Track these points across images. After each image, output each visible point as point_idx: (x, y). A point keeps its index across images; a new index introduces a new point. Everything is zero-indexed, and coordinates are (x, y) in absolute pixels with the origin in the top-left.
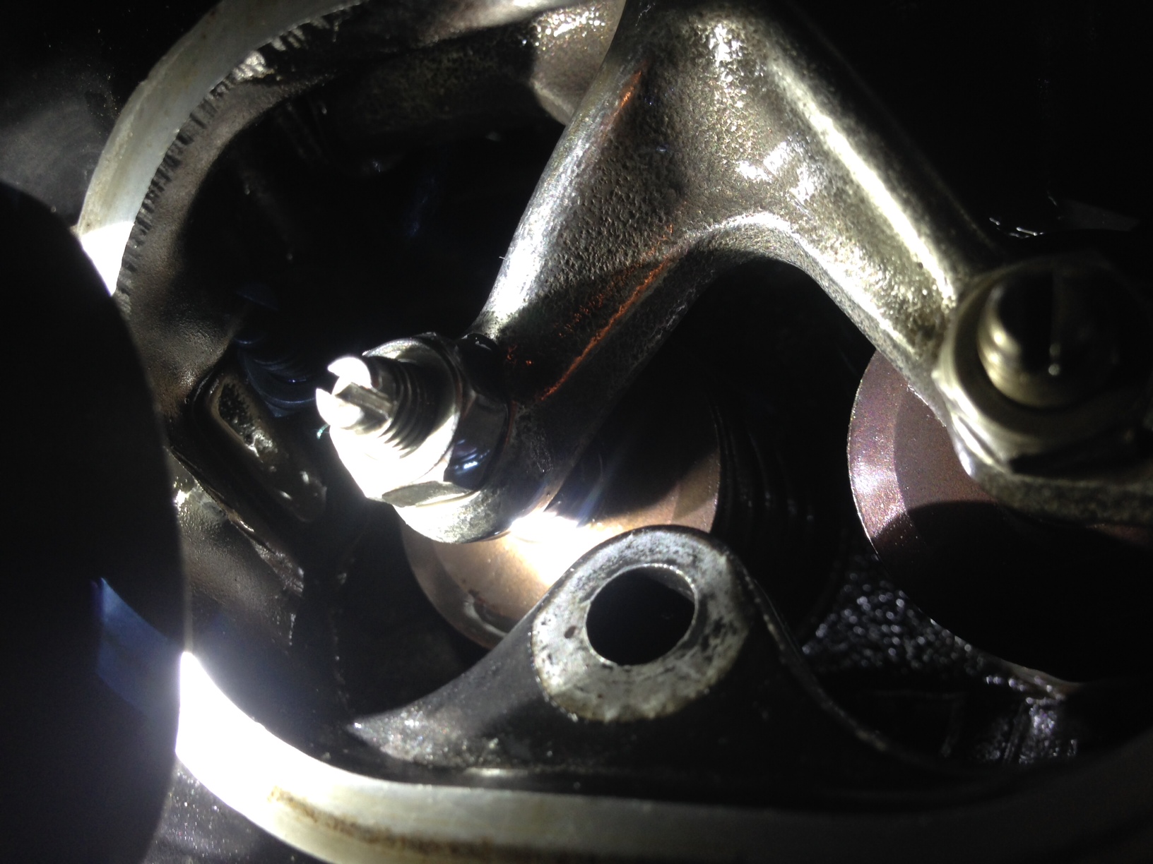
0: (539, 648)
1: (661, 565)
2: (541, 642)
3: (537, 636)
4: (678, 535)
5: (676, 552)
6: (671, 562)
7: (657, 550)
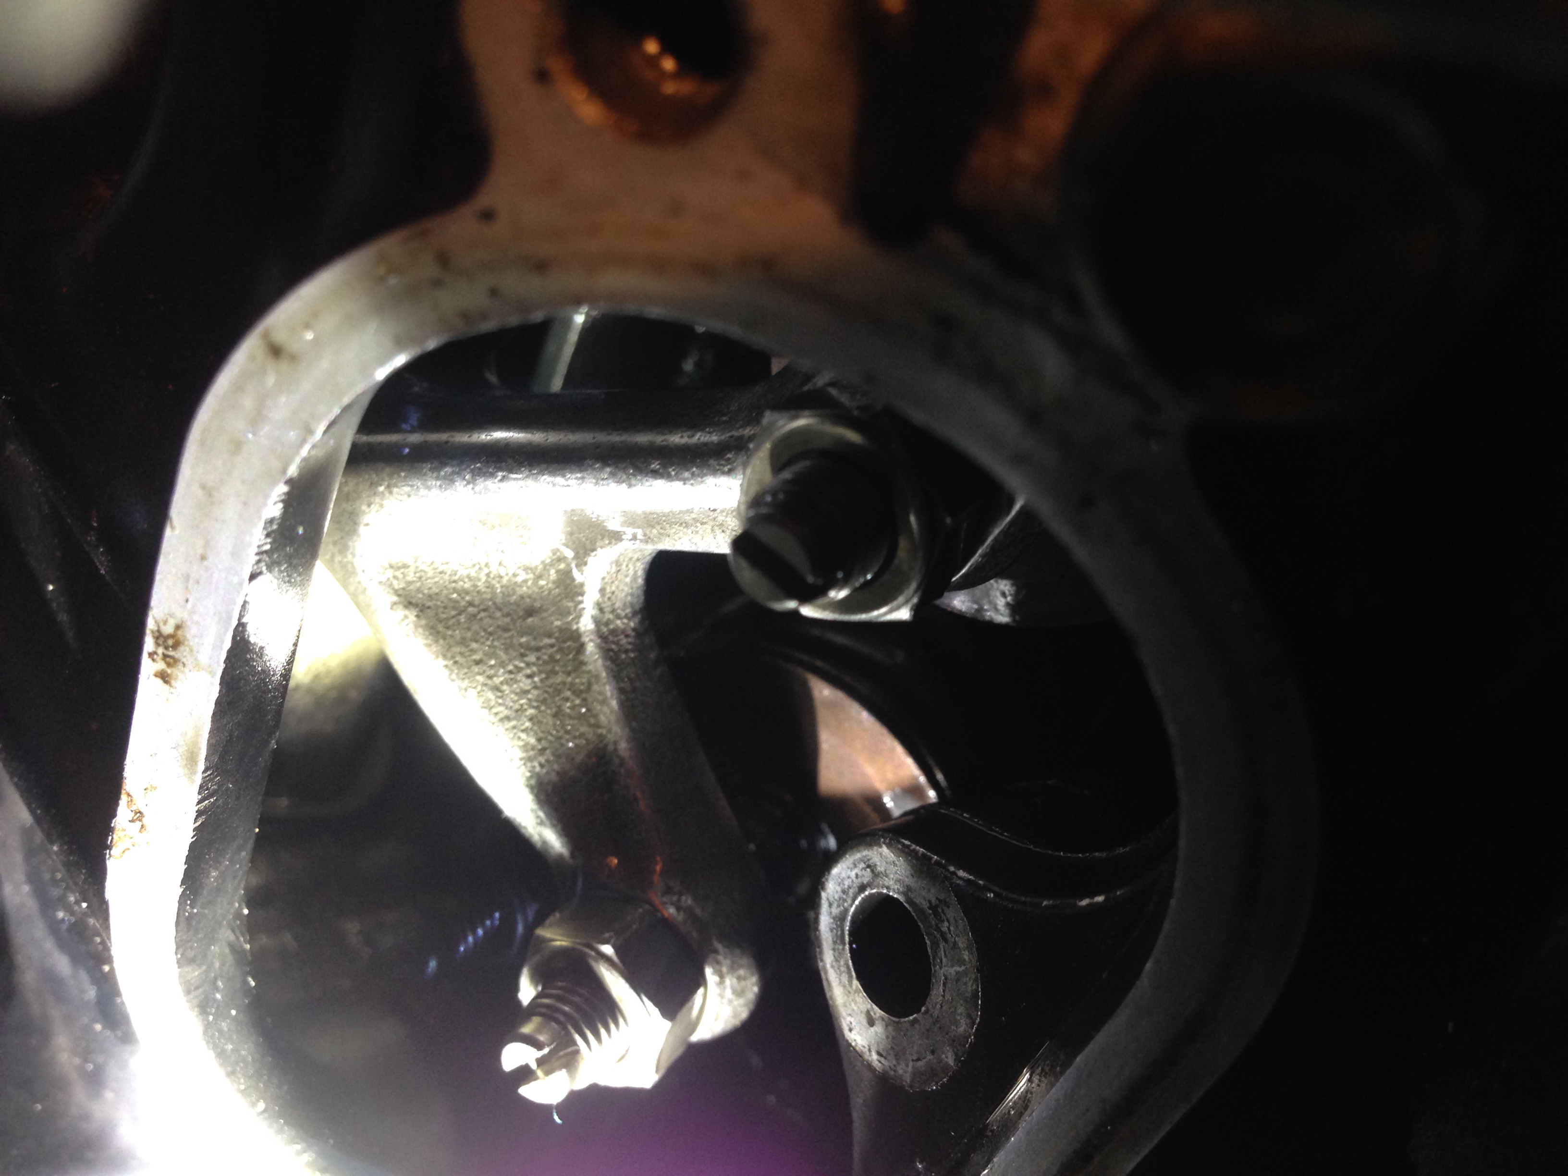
0: (868, 1053)
1: (860, 899)
2: (864, 1047)
3: (856, 1046)
4: (844, 859)
5: (857, 875)
6: (862, 888)
7: (846, 887)
